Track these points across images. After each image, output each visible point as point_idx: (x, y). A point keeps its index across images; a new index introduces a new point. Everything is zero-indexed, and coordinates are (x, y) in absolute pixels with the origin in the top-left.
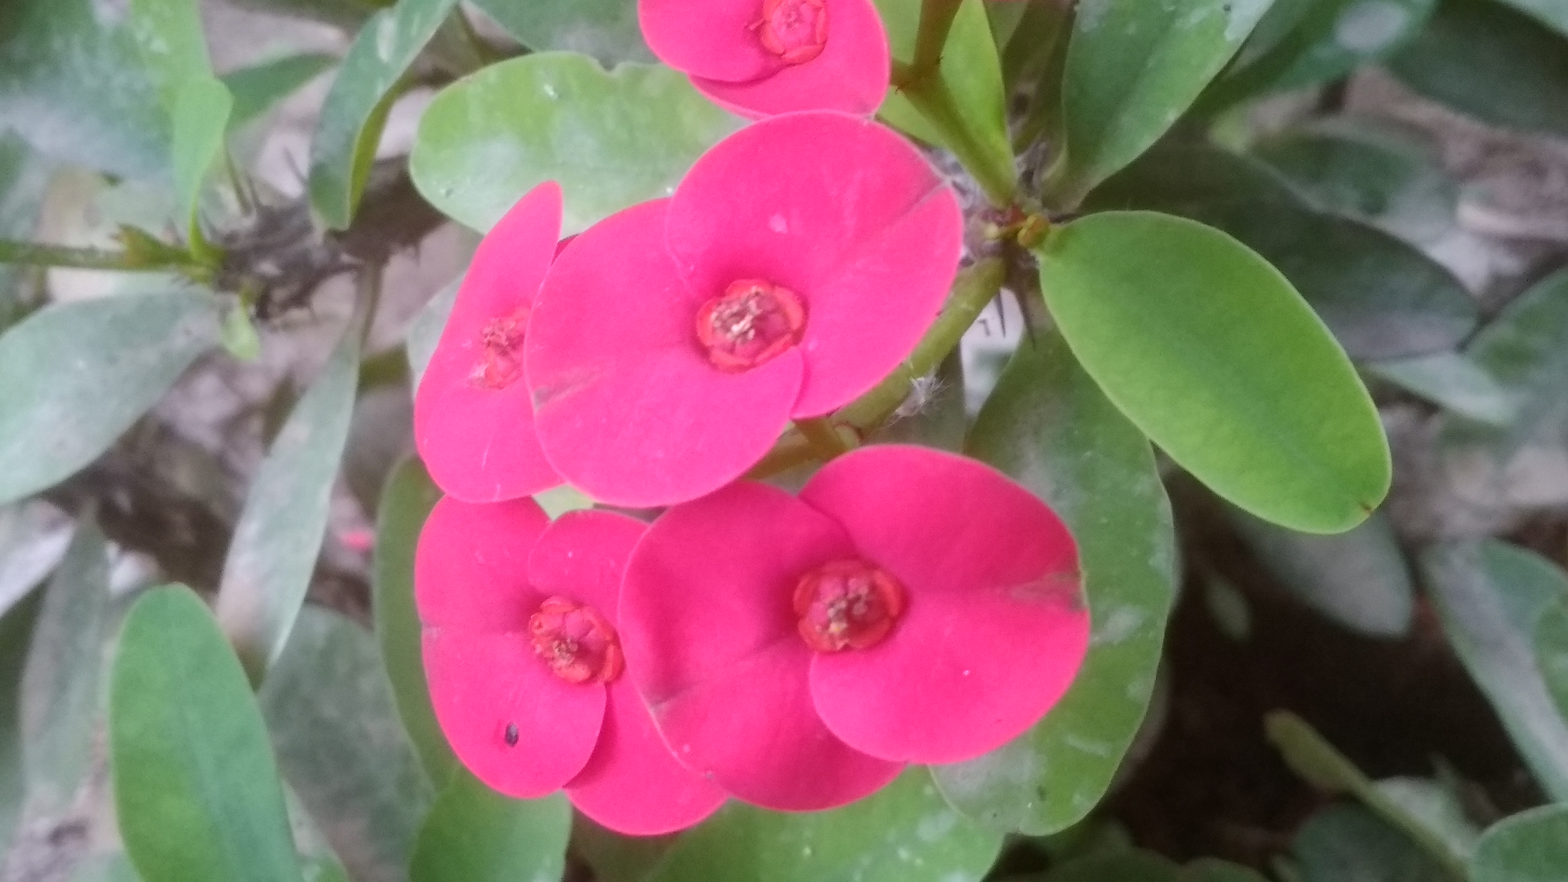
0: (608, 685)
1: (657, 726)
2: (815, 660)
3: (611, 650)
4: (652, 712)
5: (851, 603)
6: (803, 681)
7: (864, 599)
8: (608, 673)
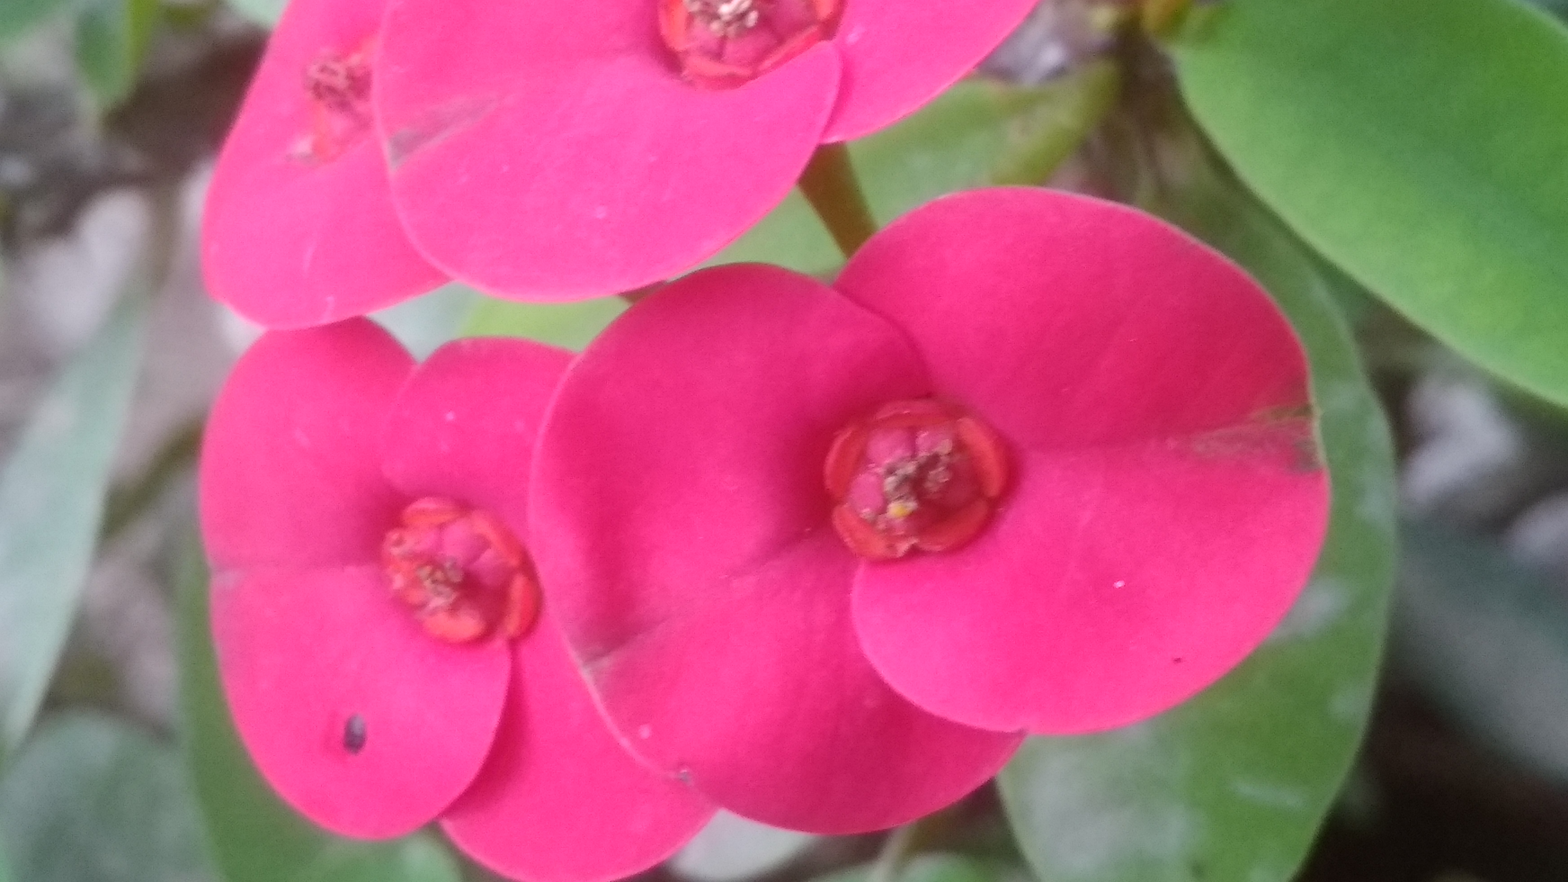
0: (514, 644)
1: (596, 697)
2: (861, 573)
3: (518, 585)
4: (586, 675)
5: (924, 469)
6: (842, 611)
7: (944, 459)
8: (512, 625)
